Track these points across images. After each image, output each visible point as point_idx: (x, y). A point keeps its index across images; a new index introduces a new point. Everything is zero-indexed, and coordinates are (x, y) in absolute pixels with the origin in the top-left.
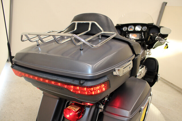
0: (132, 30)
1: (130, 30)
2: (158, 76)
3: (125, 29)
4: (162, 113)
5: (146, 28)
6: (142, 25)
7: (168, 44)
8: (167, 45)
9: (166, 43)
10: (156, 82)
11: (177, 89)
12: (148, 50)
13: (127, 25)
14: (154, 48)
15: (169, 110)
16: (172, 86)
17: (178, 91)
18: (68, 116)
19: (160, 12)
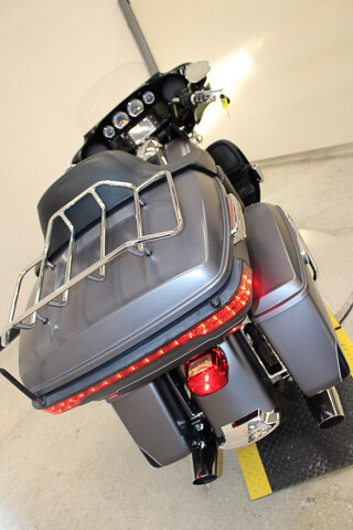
0: (126, 123)
1: (123, 126)
2: (255, 171)
3: (108, 132)
4: (318, 230)
5: (152, 94)
6: (138, 95)
7: (224, 93)
8: (222, 96)
9: (218, 95)
10: (261, 185)
11: (298, 159)
12: (190, 135)
13: (108, 121)
14: (199, 121)
15: (322, 212)
16: (284, 161)
17: (302, 161)
18: (207, 387)
19: (130, 27)
